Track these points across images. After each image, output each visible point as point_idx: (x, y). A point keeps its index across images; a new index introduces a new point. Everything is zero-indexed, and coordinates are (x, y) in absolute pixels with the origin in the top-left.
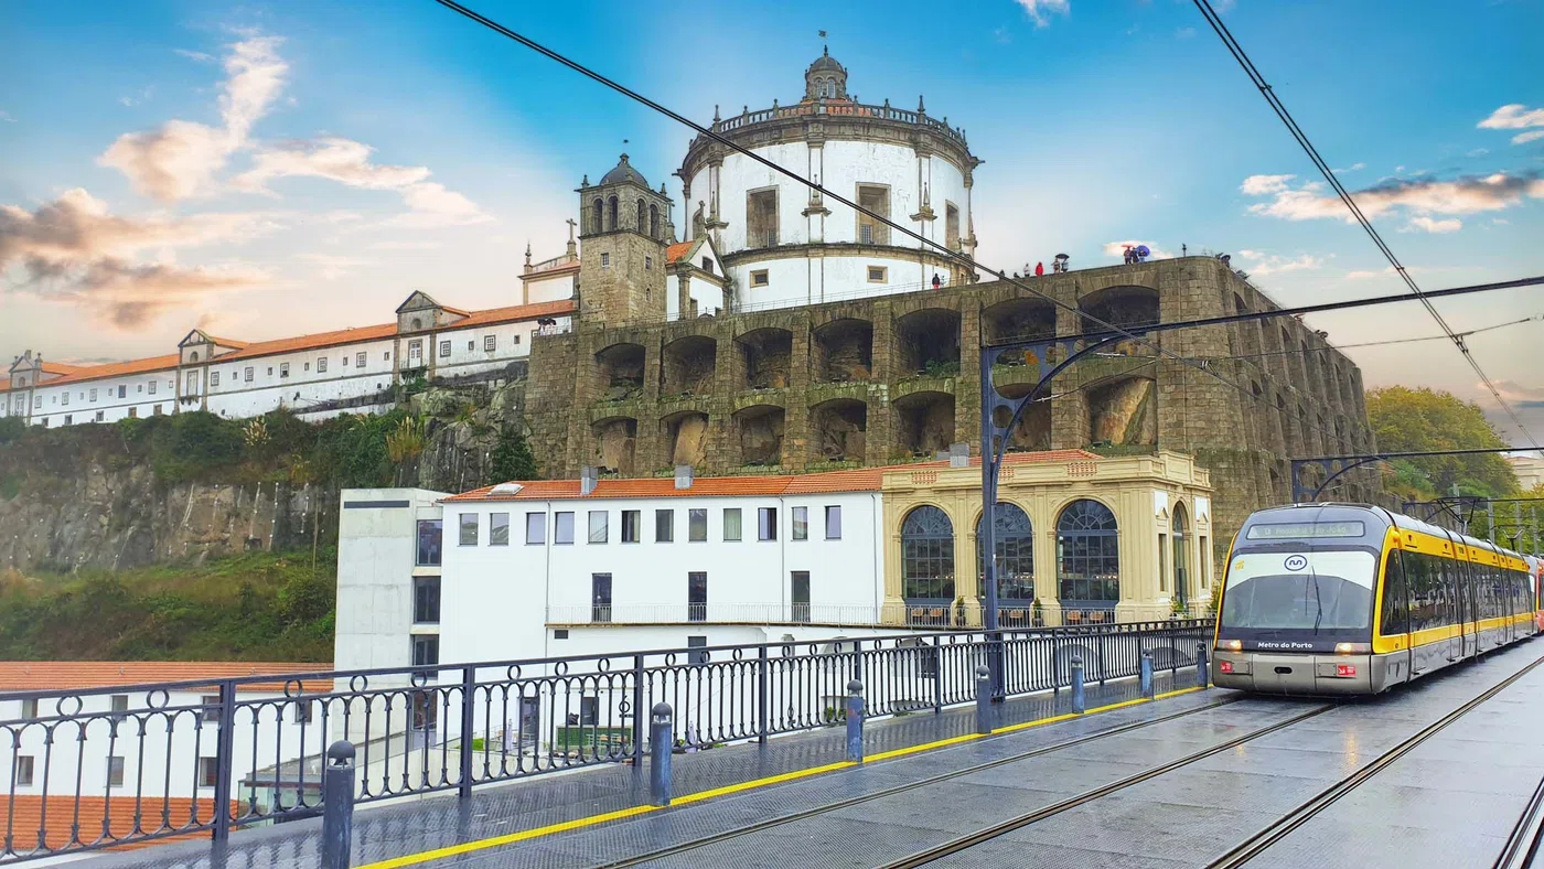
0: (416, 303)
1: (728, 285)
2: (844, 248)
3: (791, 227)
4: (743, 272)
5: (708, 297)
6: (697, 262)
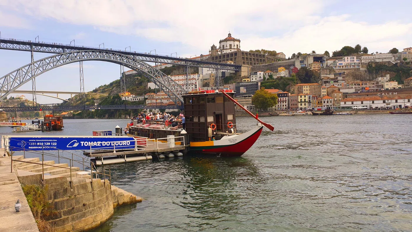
0: (201, 55)
1: (221, 52)
2: (228, 49)
3: (225, 48)
4: (222, 51)
5: (219, 53)
6: (219, 51)
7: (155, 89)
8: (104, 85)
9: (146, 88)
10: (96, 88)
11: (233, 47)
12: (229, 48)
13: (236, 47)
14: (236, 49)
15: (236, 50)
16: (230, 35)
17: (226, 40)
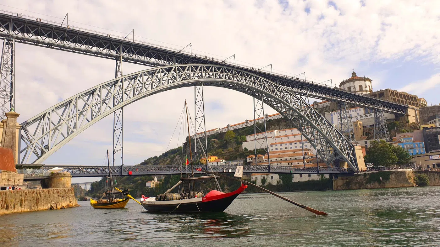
3: (352, 91)
7: (254, 150)
8: (154, 157)
9: (239, 150)
10: (145, 161)
11: (364, 89)
12: (359, 90)
13: (368, 89)
14: (368, 91)
15: (369, 93)
16: (354, 74)
17: (350, 81)
